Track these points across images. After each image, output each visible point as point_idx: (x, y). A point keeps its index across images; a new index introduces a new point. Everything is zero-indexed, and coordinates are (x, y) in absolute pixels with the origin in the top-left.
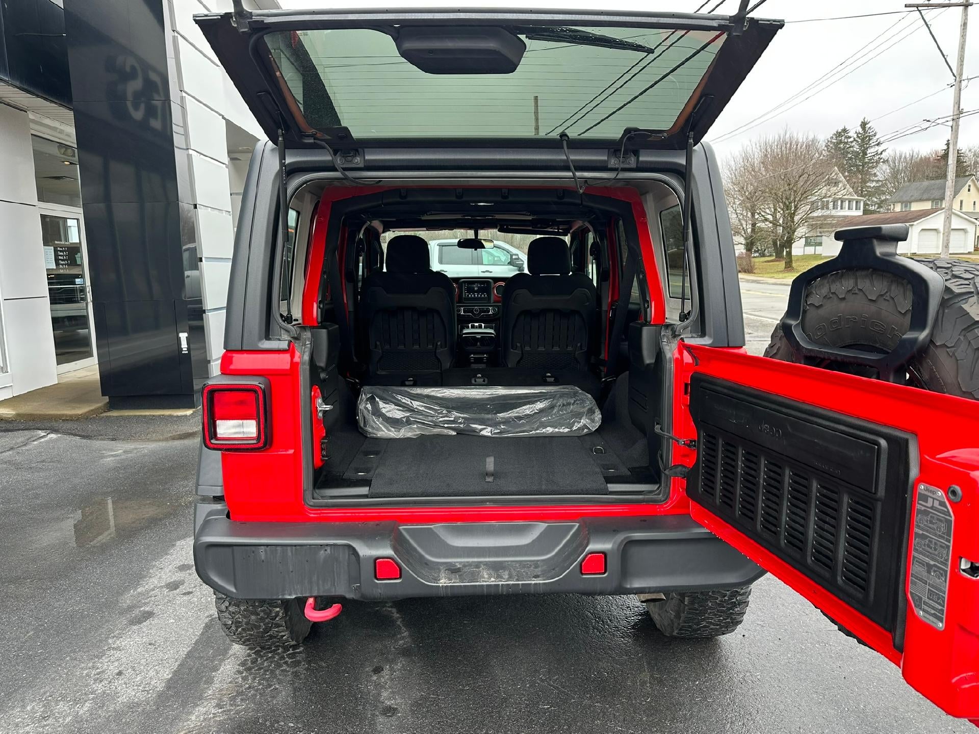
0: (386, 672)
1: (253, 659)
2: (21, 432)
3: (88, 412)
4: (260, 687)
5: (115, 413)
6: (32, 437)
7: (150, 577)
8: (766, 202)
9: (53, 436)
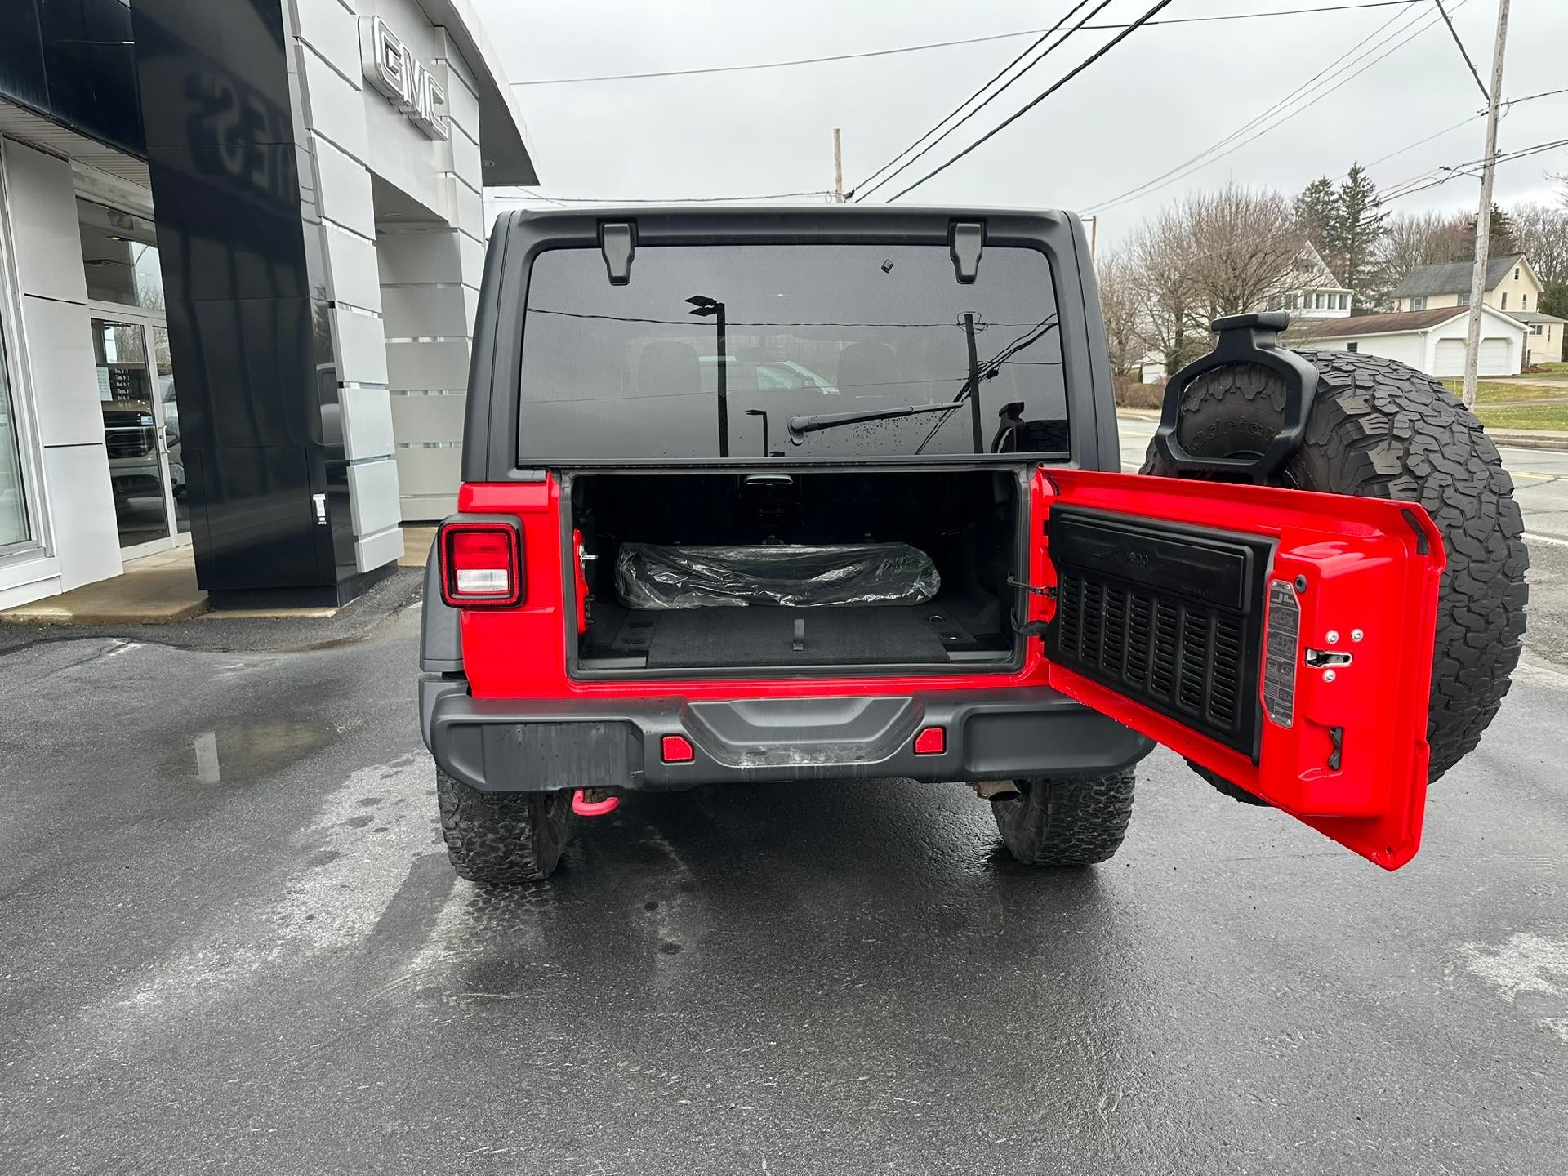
0: (663, 908)
1: (485, 898)
2: (85, 640)
3: (180, 612)
4: (500, 928)
5: (219, 616)
6: (106, 647)
7: (324, 814)
8: (1199, 298)
9: (137, 646)
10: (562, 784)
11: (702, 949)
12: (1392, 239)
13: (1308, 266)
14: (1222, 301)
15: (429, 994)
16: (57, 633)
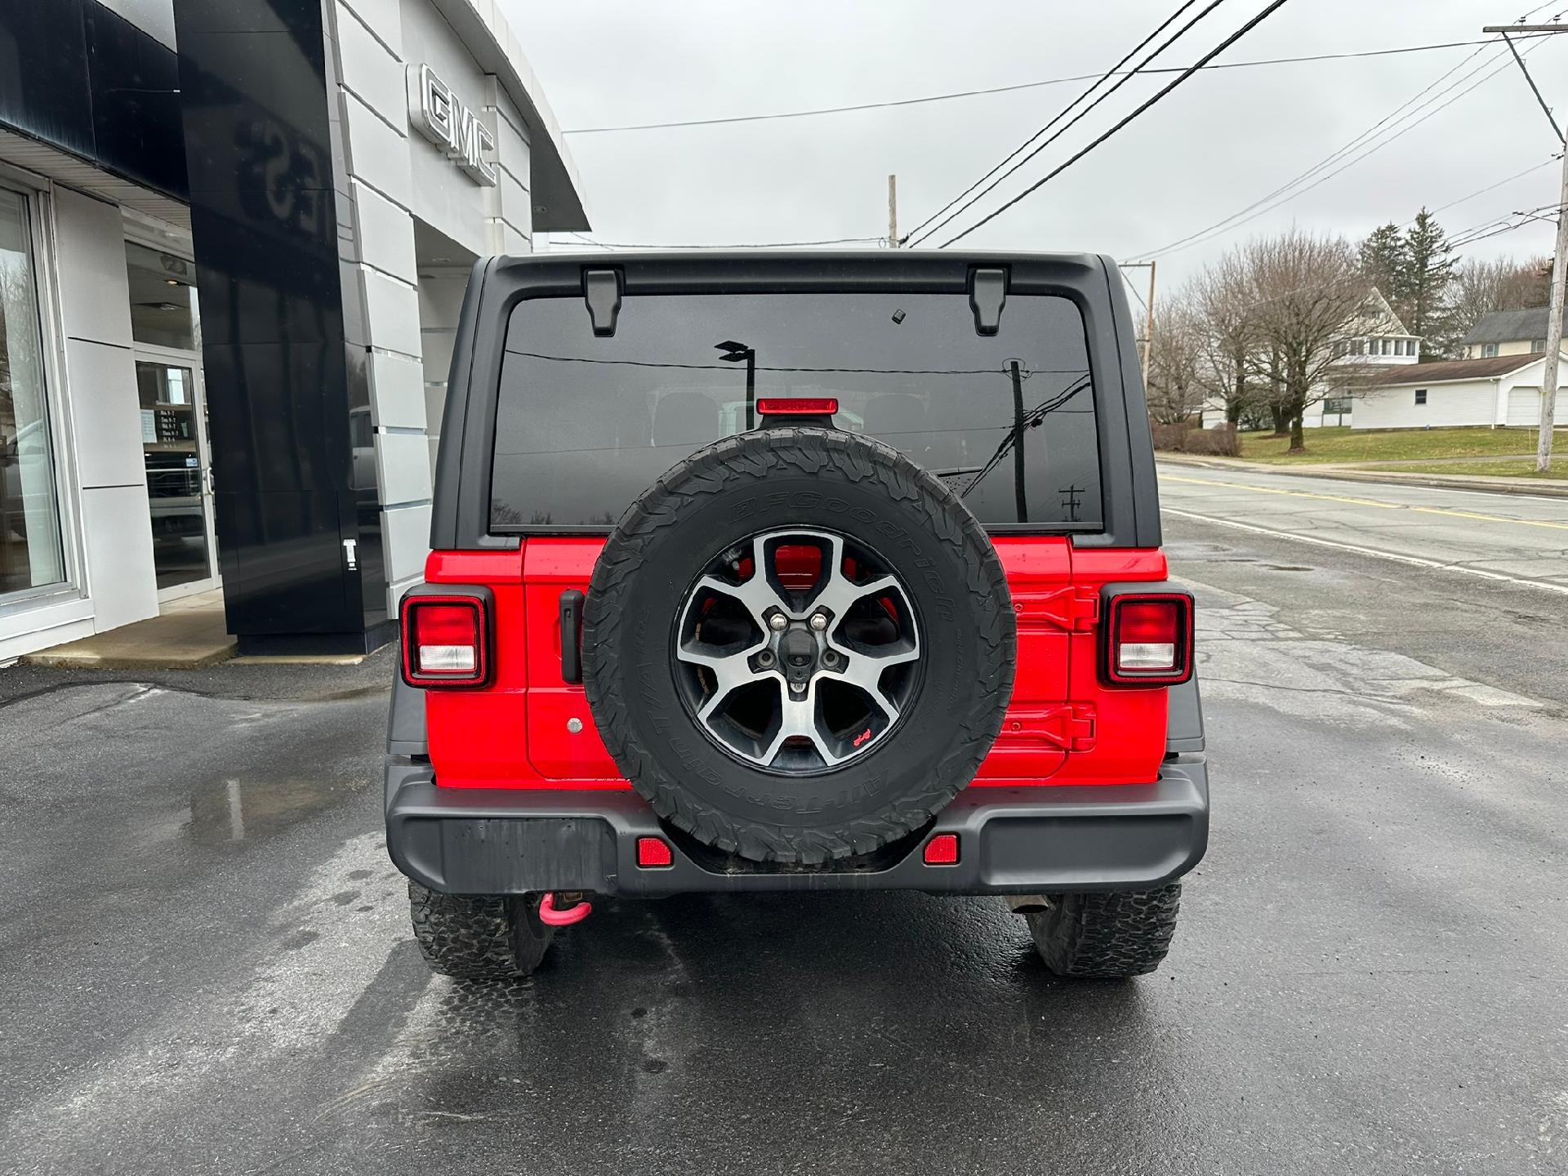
0: (651, 1016)
1: (461, 996)
2: (109, 685)
3: (208, 657)
4: (472, 1032)
5: (245, 661)
6: (128, 692)
7: (311, 887)
8: (1261, 343)
9: (157, 691)
10: (529, 888)
11: (689, 1069)
12: (1463, 285)
13: (1375, 312)
14: (1285, 346)
15: (385, 1111)
16: (83, 676)
